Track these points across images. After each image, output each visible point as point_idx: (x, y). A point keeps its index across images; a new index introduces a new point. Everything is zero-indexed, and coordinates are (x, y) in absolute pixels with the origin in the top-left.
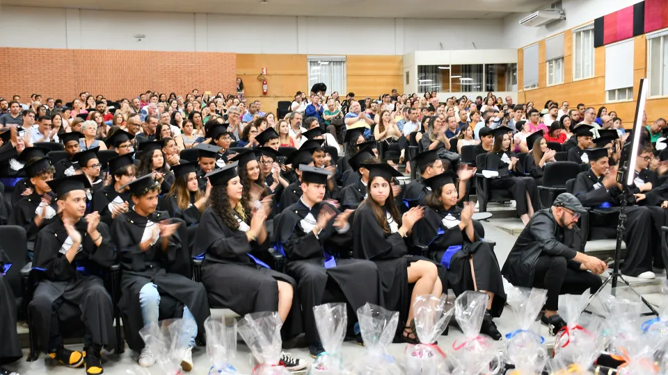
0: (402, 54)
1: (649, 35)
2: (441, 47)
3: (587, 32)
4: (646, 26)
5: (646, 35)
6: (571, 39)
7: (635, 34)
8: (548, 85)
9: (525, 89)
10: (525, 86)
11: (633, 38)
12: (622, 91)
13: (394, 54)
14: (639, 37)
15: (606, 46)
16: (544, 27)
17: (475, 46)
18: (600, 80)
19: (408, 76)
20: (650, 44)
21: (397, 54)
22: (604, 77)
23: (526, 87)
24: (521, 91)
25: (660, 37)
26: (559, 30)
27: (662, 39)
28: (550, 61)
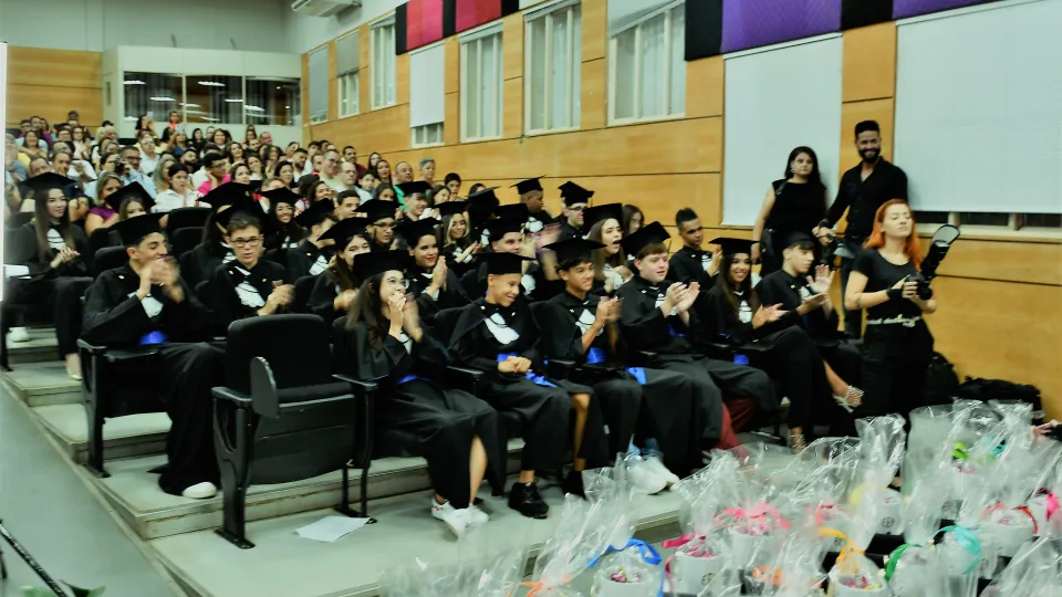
0: (101, 50)
1: (462, 37)
2: (174, 43)
3: (387, 28)
4: (458, 22)
5: (460, 35)
6: (367, 40)
7: (446, 36)
8: (341, 117)
9: (313, 123)
10: (312, 117)
11: (443, 41)
12: (432, 127)
13: (84, 49)
14: (450, 39)
15: (410, 53)
16: (333, 17)
17: (234, 46)
18: (403, 110)
19: (109, 90)
20: (464, 49)
21: (90, 50)
22: (408, 104)
23: (315, 120)
24: (306, 125)
25: (476, 41)
26: (353, 25)
27: (479, 43)
28: (343, 76)
